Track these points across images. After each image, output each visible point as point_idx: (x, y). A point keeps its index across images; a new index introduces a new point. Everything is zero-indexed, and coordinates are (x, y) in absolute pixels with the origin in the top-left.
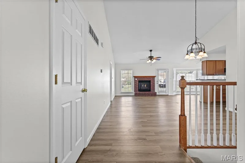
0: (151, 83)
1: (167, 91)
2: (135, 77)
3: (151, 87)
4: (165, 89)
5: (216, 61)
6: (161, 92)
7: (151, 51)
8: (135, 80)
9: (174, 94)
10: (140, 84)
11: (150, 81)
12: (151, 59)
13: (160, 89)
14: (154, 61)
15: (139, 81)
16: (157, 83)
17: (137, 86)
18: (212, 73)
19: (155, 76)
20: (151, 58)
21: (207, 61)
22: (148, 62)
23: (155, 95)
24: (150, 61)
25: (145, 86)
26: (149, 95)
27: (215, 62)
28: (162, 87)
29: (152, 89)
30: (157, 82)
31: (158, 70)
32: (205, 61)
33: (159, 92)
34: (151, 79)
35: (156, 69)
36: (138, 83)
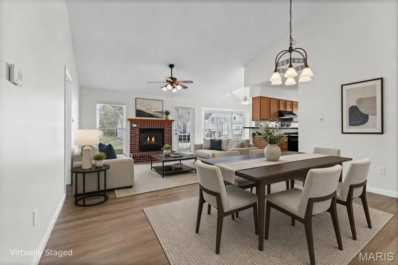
0: (166, 135)
1: (192, 148)
3: (165, 141)
4: (188, 144)
6: (182, 150)
7: (171, 66)
8: (132, 128)
10: (142, 135)
11: (164, 129)
12: (172, 83)
13: (181, 145)
14: (179, 87)
16: (176, 134)
17: (137, 141)
19: (173, 121)
21: (261, 97)
22: (165, 89)
24: (169, 87)
25: (153, 140)
27: (269, 100)
28: (184, 140)
30: (176, 132)
31: (177, 109)
32: (258, 97)
33: (180, 150)
34: (165, 126)
35: (174, 107)
36: (138, 133)
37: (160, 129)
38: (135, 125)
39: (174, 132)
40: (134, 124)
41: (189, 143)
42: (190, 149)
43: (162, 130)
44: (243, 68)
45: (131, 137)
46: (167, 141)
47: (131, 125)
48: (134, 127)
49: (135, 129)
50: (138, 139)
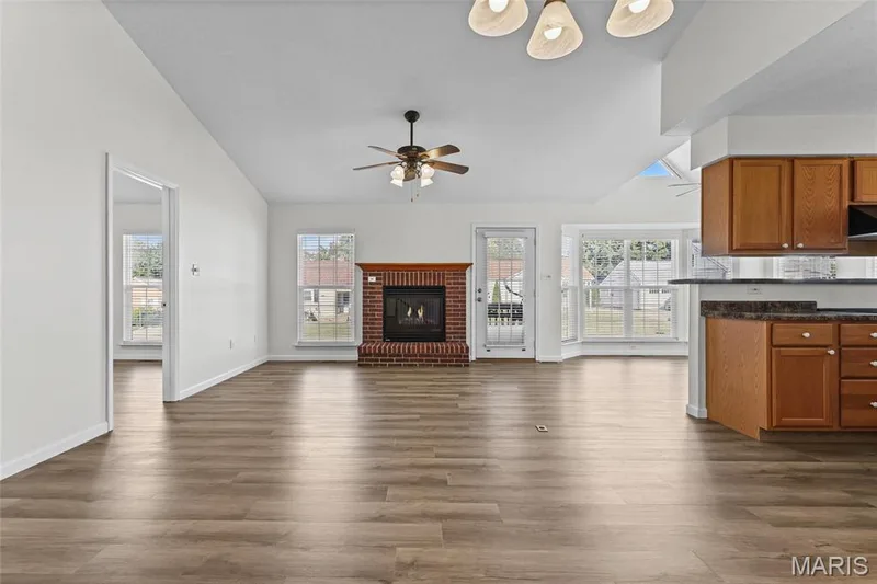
0: (449, 301)
1: (528, 342)
2: (367, 269)
3: (448, 319)
4: (517, 328)
5: (792, 160)
6: (499, 343)
7: (412, 116)
8: (366, 285)
9: (567, 353)
10: (392, 301)
11: (442, 289)
13: (492, 329)
14: (429, 172)
15: (389, 291)
16: (479, 300)
17: (379, 315)
18: (764, 240)
19: (469, 265)
20: (411, 156)
21: (732, 160)
23: (460, 359)
25: (420, 314)
26: (429, 361)
27: (786, 166)
29: (450, 329)
30: (479, 295)
31: (482, 234)
32: (720, 163)
33: (490, 343)
34: (448, 279)
35: (474, 229)
36: (380, 297)
37: (435, 287)
38: (372, 279)
39: (471, 295)
40: (371, 275)
41: (520, 326)
42: (522, 340)
43: (440, 291)
44: (658, 67)
45: (364, 306)
46: (454, 319)
47: (365, 279)
48: (371, 283)
49: (373, 288)
50: (380, 311)
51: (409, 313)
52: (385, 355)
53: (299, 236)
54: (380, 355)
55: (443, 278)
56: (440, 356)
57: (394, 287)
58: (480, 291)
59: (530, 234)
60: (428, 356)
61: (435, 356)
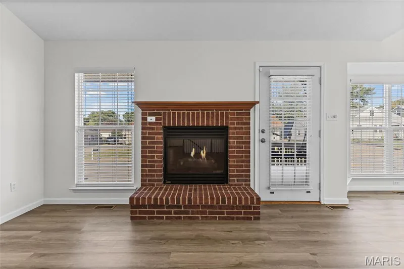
0: (232, 142)
2: (147, 107)
3: (232, 162)
6: (283, 185)
8: (145, 125)
11: (225, 129)
13: (277, 170)
15: (169, 131)
16: (263, 141)
17: (158, 157)
19: (253, 104)
23: (250, 211)
28: (289, 158)
29: (232, 172)
30: (263, 136)
31: (267, 73)
33: (274, 185)
34: (231, 119)
35: (257, 67)
36: (160, 138)
37: (217, 128)
38: (151, 119)
39: (255, 136)
40: (150, 115)
41: (304, 168)
42: (306, 183)
43: (222, 131)
45: (143, 147)
46: (237, 161)
47: (144, 119)
48: (150, 123)
49: (153, 129)
50: (160, 152)
51: (193, 154)
52: (162, 206)
53: (76, 75)
54: (155, 206)
55: (227, 117)
56: (225, 207)
57: (174, 128)
58: (263, 132)
59: (315, 71)
60: (212, 207)
61: (221, 207)
